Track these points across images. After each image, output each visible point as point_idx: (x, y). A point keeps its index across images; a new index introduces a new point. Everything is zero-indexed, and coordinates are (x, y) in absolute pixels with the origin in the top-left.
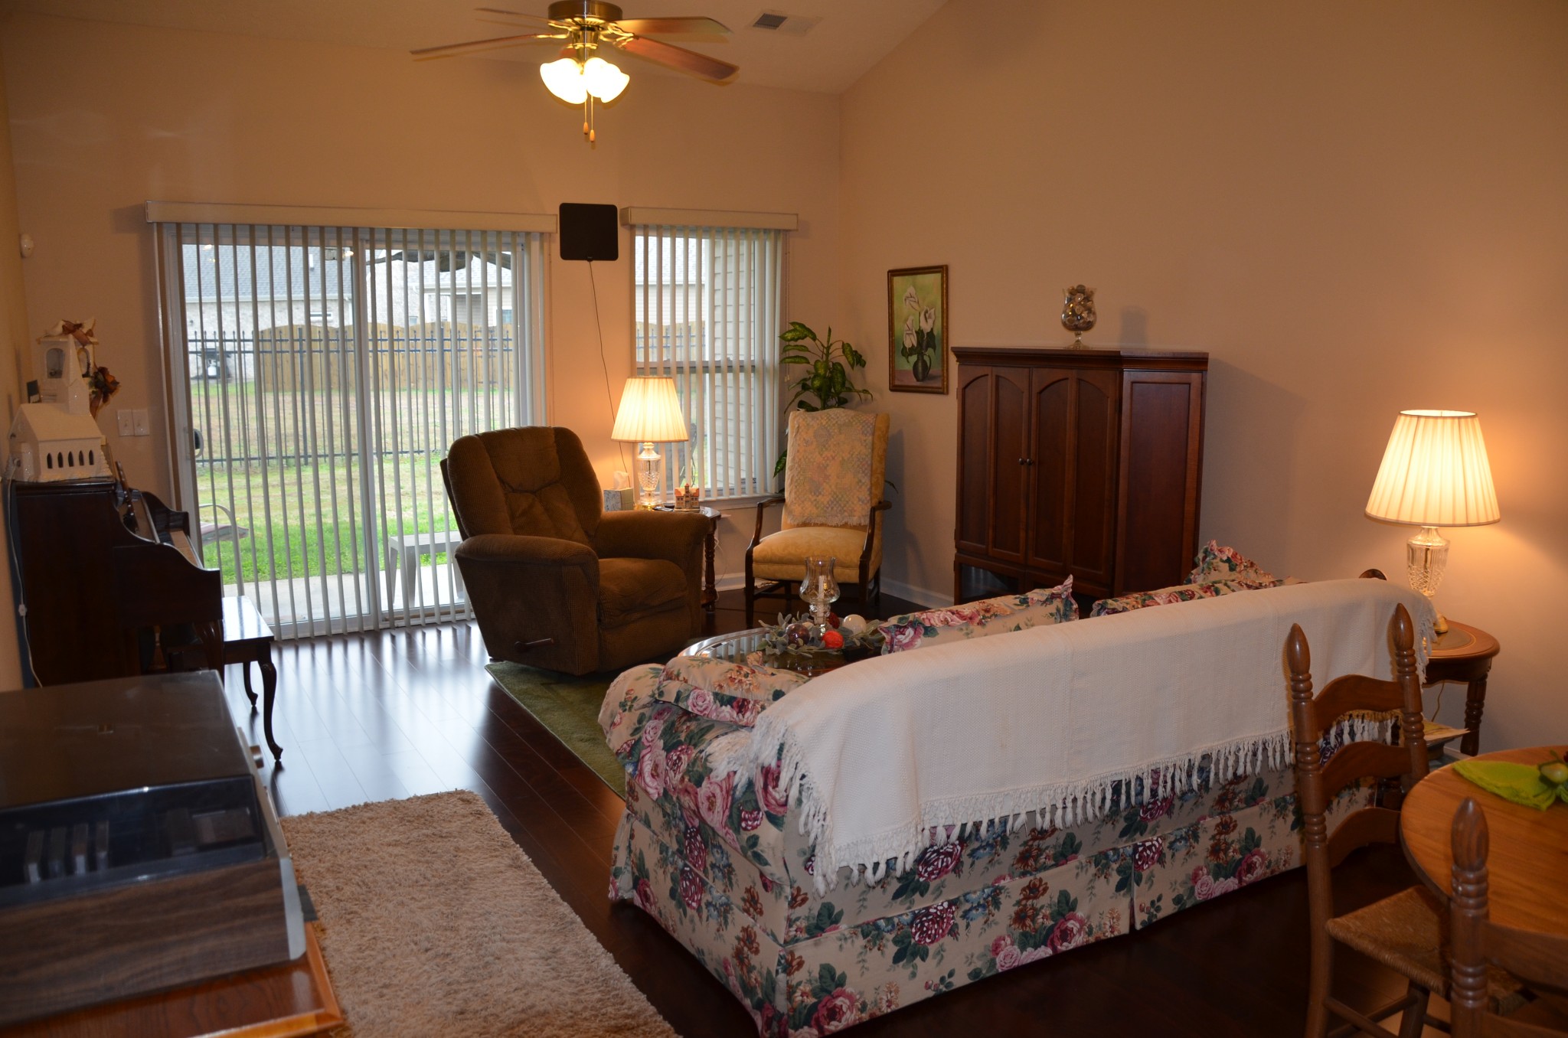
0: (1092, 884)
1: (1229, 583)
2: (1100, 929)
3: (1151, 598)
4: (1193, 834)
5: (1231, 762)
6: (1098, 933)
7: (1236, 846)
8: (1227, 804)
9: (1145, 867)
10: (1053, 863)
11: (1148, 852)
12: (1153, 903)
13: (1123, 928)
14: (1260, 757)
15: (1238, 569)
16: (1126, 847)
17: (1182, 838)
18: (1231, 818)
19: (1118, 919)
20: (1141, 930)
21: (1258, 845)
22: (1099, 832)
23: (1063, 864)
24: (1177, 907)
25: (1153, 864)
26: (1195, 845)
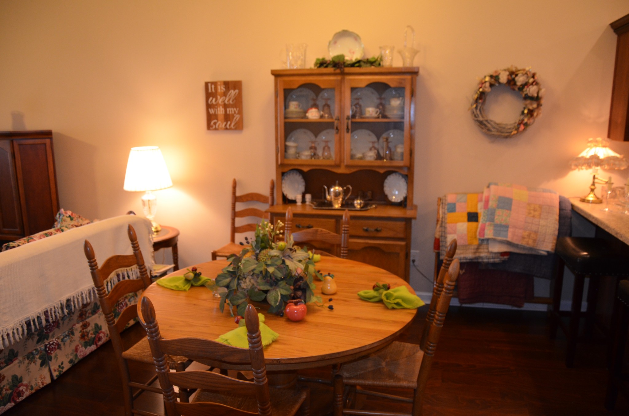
0: (28, 368)
1: (67, 226)
2: (37, 385)
3: (32, 238)
4: (72, 333)
5: (80, 300)
6: (36, 388)
7: (92, 332)
8: (84, 316)
9: (52, 352)
10: (5, 365)
11: (52, 346)
12: (59, 366)
13: (48, 381)
14: (92, 294)
15: (74, 219)
16: (41, 347)
17: (66, 336)
18: (86, 322)
19: (44, 378)
20: (57, 379)
21: (101, 329)
22: (26, 345)
23: (11, 364)
24: (71, 365)
25: (56, 350)
26: (73, 337)
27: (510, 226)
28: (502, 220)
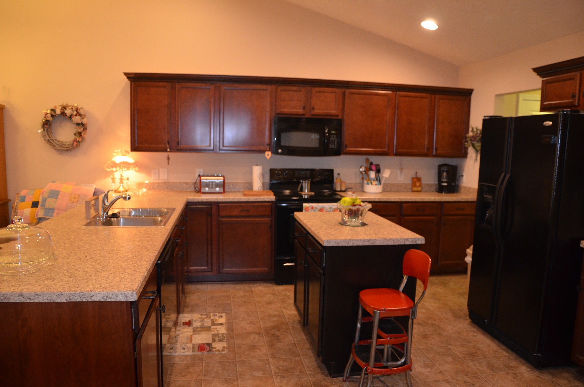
27: (55, 209)
28: (50, 205)
